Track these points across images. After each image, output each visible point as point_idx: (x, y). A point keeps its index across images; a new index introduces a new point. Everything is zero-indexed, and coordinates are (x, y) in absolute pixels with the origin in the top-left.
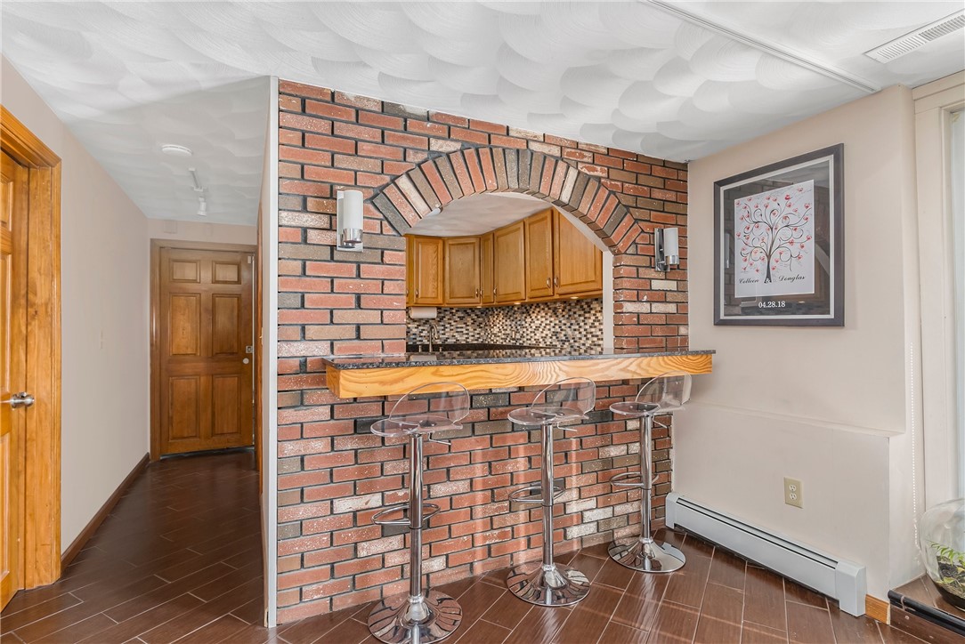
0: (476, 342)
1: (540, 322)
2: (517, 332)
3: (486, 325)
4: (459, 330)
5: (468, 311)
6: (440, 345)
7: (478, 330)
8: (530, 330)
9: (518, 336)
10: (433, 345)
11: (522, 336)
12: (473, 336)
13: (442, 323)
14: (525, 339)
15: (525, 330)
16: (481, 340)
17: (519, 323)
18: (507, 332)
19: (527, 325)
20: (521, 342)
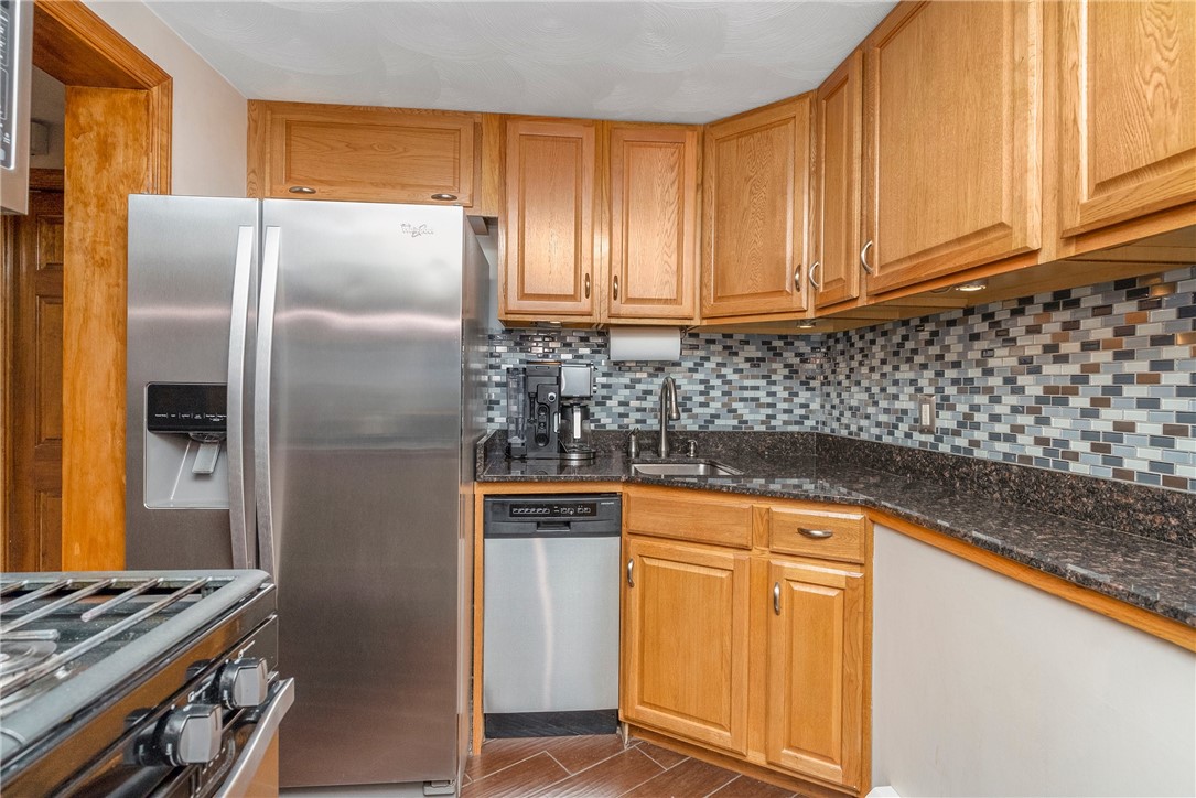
0: (795, 428)
1: (1074, 369)
2: (945, 404)
3: (826, 382)
4: (747, 394)
5: (778, 343)
6: (695, 435)
7: (804, 396)
8: (1010, 400)
9: (947, 420)
10: (668, 433)
11: (967, 422)
12: (789, 411)
13: (699, 376)
14: (977, 435)
15: (981, 399)
16: (809, 423)
17: (950, 374)
18: (898, 405)
19: (995, 381)
20: (962, 442)
